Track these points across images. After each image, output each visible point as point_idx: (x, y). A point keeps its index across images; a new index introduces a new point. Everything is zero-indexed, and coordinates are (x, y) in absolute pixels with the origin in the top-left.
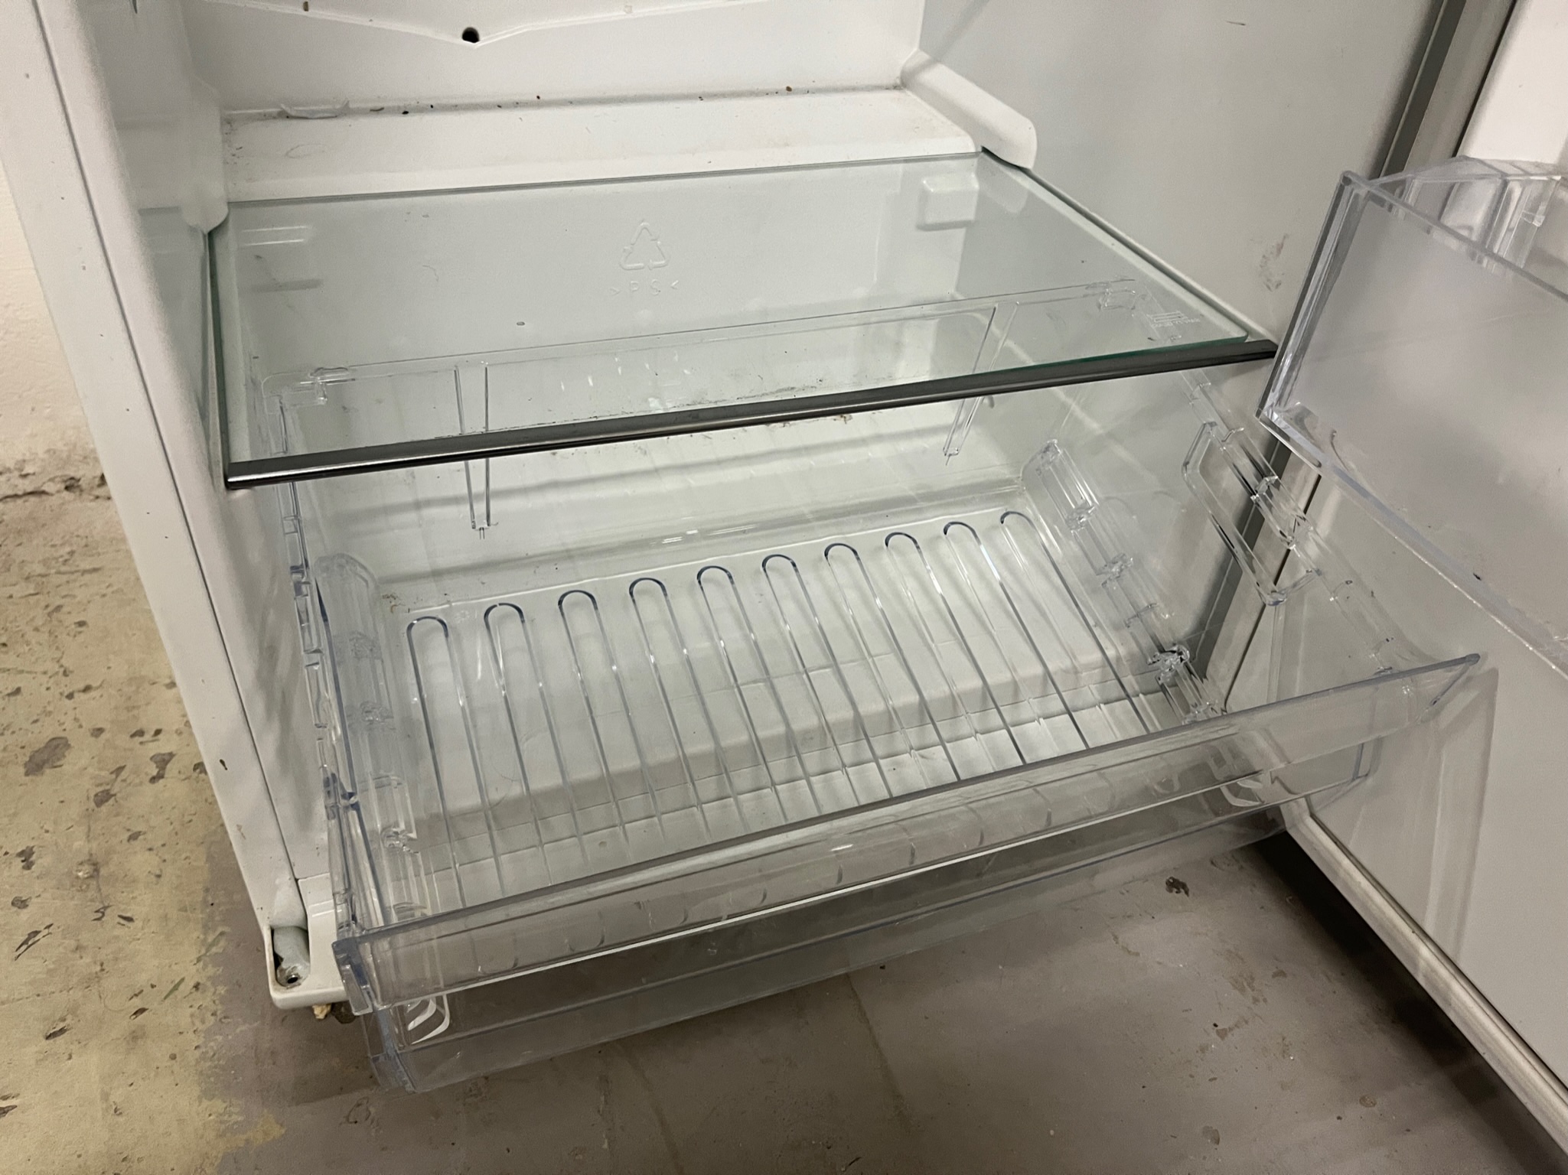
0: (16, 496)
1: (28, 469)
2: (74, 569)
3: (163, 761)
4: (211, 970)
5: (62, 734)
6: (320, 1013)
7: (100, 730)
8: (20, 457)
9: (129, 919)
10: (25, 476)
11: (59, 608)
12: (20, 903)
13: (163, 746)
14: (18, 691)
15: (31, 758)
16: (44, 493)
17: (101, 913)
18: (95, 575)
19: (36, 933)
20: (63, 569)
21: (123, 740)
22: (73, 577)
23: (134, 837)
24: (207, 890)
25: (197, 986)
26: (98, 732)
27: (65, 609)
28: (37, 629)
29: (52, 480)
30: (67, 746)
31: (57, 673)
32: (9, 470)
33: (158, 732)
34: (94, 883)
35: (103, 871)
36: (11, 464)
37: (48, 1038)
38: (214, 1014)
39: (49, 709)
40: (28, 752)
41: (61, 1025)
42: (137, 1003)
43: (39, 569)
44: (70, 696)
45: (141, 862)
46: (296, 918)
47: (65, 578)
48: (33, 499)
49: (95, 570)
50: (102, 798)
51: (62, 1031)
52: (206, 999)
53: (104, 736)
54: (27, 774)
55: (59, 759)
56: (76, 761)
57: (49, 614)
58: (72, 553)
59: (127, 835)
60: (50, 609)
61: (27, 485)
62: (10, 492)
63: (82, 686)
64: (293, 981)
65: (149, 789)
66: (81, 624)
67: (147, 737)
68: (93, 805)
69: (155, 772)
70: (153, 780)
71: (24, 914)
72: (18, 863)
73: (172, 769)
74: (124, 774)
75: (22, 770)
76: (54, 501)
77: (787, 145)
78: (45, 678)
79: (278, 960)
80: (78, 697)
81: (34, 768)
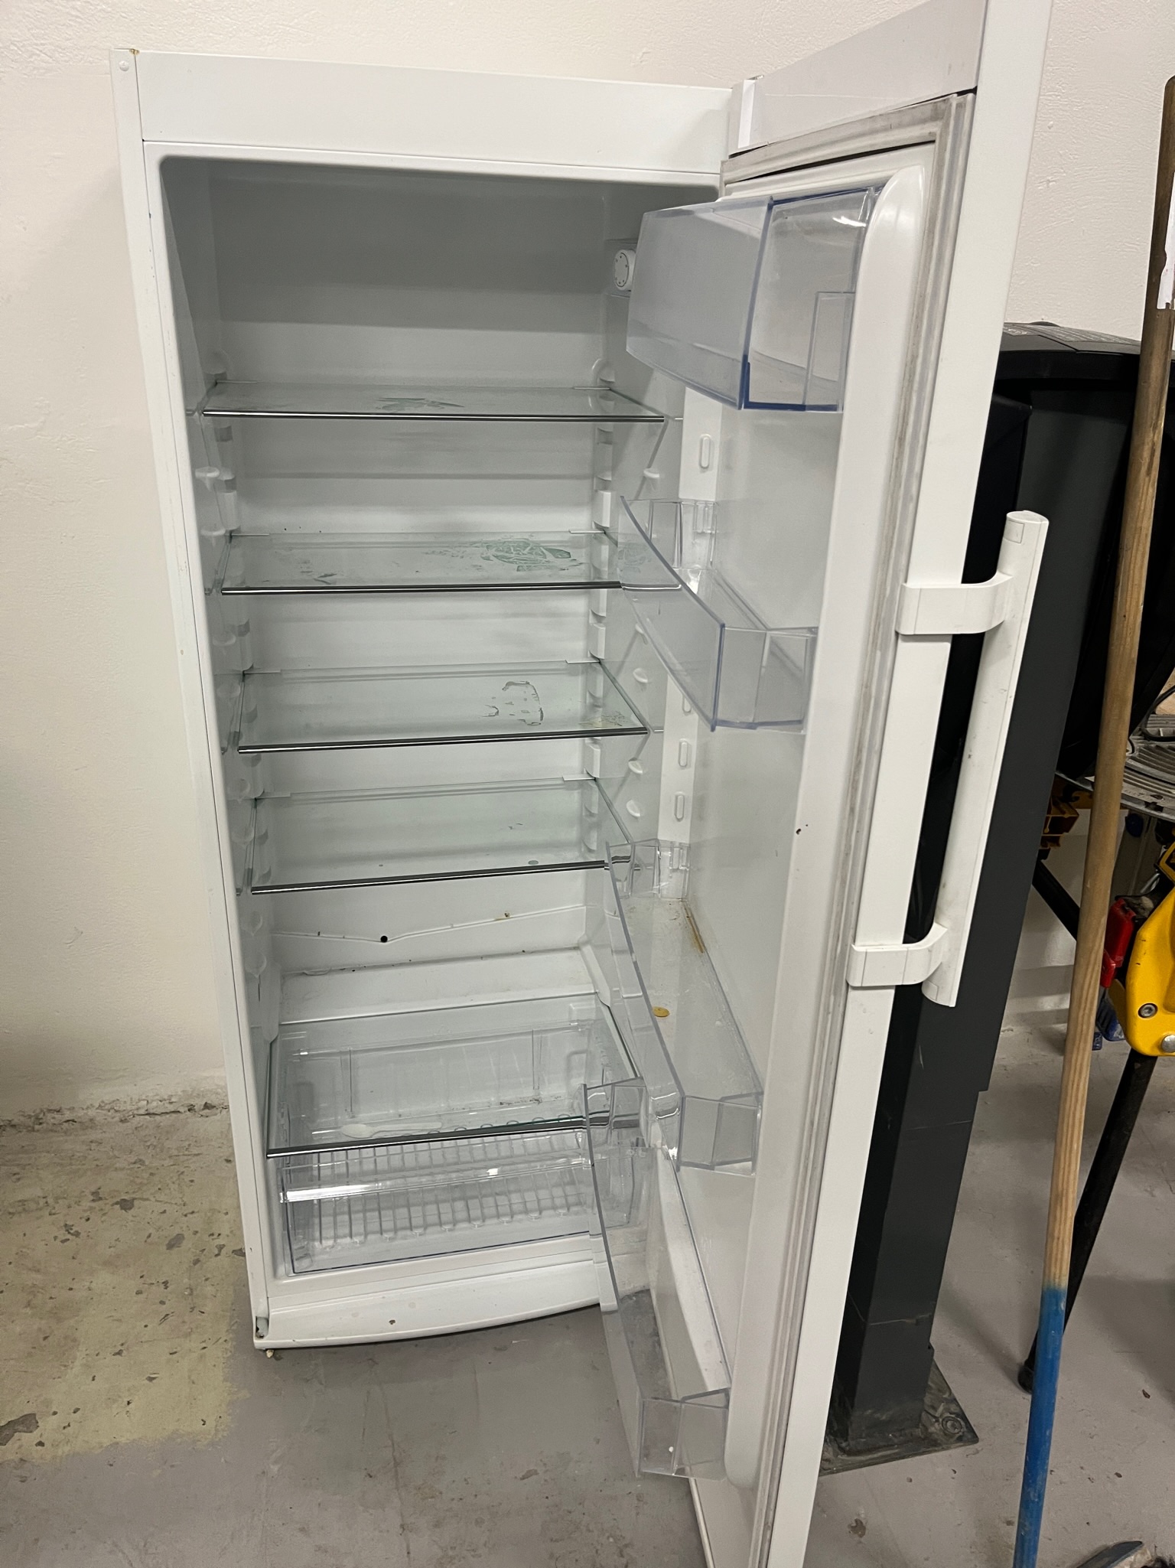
0: (167, 1113)
1: (173, 1100)
2: (190, 1153)
3: (221, 1248)
4: (231, 1335)
5: (182, 1233)
6: (269, 1355)
7: (197, 1232)
8: (170, 1094)
9: (203, 1313)
10: (171, 1103)
11: (183, 1173)
12: (162, 1303)
13: (220, 1241)
14: (165, 1212)
15: (170, 1242)
16: (179, 1112)
17: (193, 1309)
18: (198, 1157)
19: (168, 1315)
20: (187, 1153)
21: (206, 1238)
22: (189, 1157)
23: (207, 1280)
24: (232, 1304)
25: (226, 1341)
26: (196, 1232)
27: (186, 1173)
28: (174, 1183)
29: (182, 1105)
30: (184, 1238)
31: (181, 1204)
32: (165, 1100)
33: (219, 1235)
34: (190, 1297)
35: (195, 1293)
36: (166, 1097)
37: (171, 1354)
38: (231, 1352)
39: (177, 1221)
40: (169, 1239)
41: (175, 1350)
42: (204, 1345)
43: (176, 1153)
44: (186, 1216)
45: (209, 1290)
46: (265, 1316)
47: (186, 1158)
48: (174, 1115)
49: (198, 1154)
50: (197, 1262)
51: (176, 1353)
52: (228, 1346)
53: (198, 1235)
54: (167, 1249)
55: (180, 1243)
56: (186, 1244)
57: (179, 1175)
58: (189, 1145)
59: (204, 1278)
61: (171, 1108)
62: (164, 1111)
63: (191, 1211)
64: (262, 1337)
65: (214, 1259)
66: (192, 1181)
67: (215, 1237)
68: (192, 1265)
69: (217, 1252)
70: (217, 1255)
71: (164, 1307)
72: (162, 1286)
73: (223, 1251)
74: (205, 1252)
75: (165, 1247)
76: (182, 1116)
77: (508, 990)
78: (176, 1206)
79: (257, 1329)
80: (189, 1216)
81: (170, 1246)
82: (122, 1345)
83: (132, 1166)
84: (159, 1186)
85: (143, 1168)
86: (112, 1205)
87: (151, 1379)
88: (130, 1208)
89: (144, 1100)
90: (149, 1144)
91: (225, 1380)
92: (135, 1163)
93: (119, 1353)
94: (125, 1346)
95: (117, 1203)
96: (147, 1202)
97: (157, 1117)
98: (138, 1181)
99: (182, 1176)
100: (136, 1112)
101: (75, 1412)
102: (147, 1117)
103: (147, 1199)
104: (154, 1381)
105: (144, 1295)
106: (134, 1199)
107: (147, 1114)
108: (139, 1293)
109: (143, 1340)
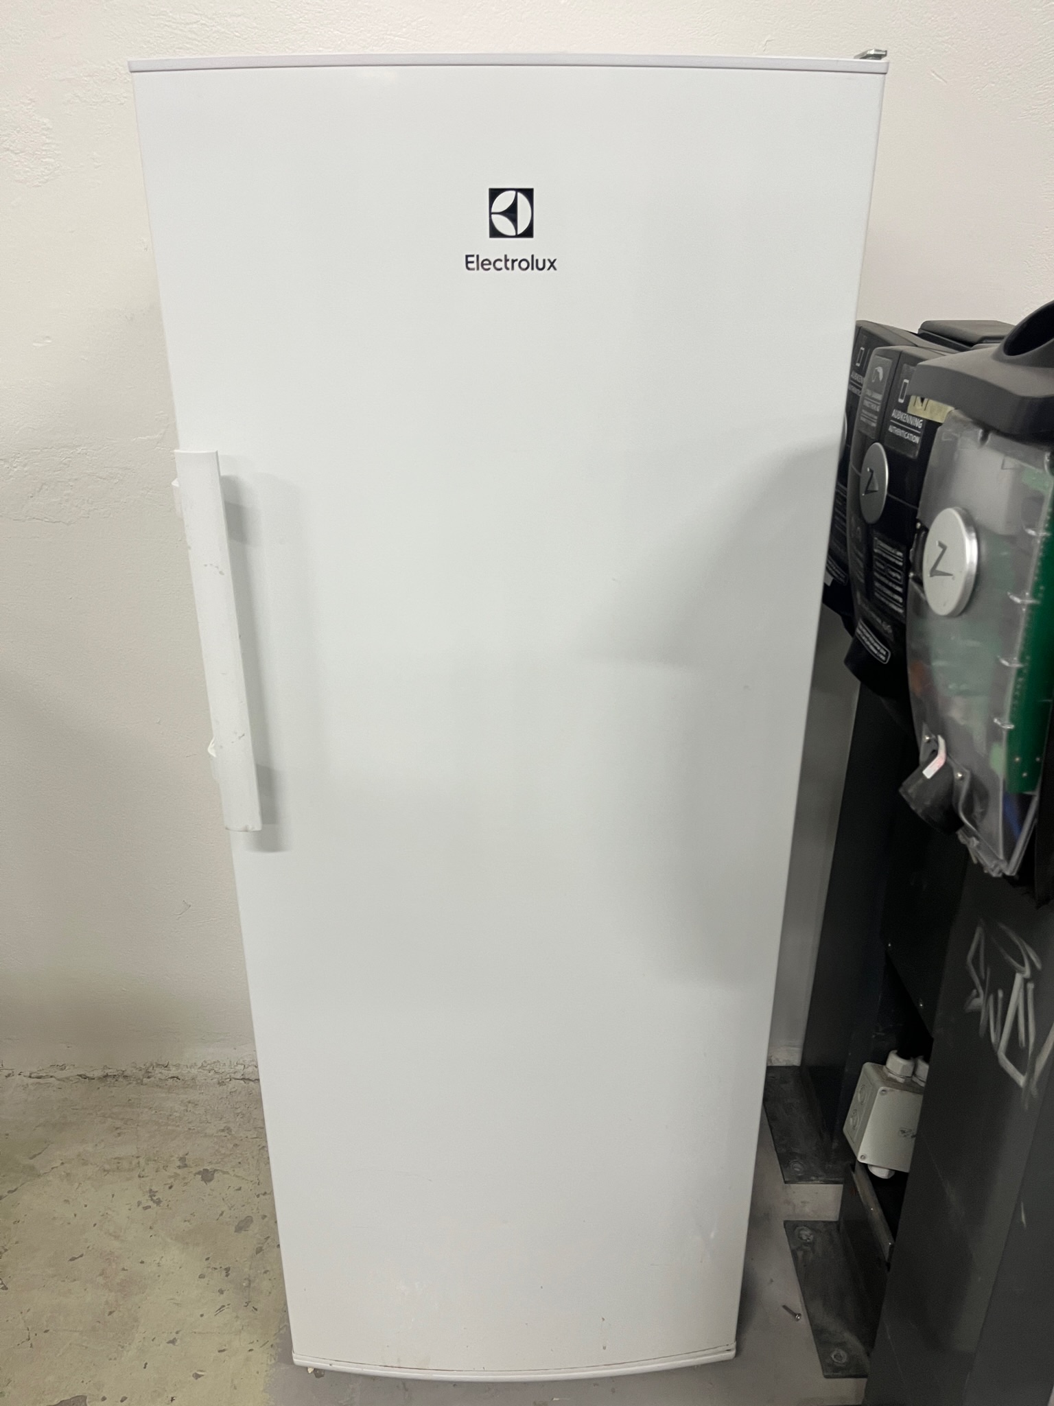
4: (278, 1341)
5: (251, 1215)
6: (310, 1370)
7: (265, 1216)
9: (256, 1310)
12: (221, 1291)
14: (240, 1189)
15: (239, 1223)
17: (247, 1304)
19: (224, 1306)
23: (265, 1272)
25: (272, 1346)
28: (253, 1157)
30: (252, 1221)
31: (256, 1183)
34: (247, 1290)
35: (252, 1285)
37: (219, 1351)
39: (250, 1201)
40: (239, 1220)
41: (224, 1348)
42: (251, 1347)
44: (258, 1196)
50: (259, 1250)
51: (224, 1350)
53: (266, 1219)
54: (235, 1232)
55: (248, 1227)
56: (253, 1229)
57: (260, 1149)
59: (263, 1271)
60: (260, 1147)
63: (263, 1192)
68: (255, 1253)
71: (222, 1297)
72: (224, 1273)
74: (269, 1240)
75: (234, 1229)
80: (261, 1196)
81: (239, 1229)
82: (177, 1333)
83: (220, 1134)
84: (240, 1160)
85: (229, 1137)
86: (195, 1175)
87: (197, 1376)
88: (210, 1180)
89: (242, 1064)
90: (239, 1111)
91: (264, 1391)
92: (223, 1131)
93: (173, 1342)
94: (180, 1334)
95: (199, 1173)
96: (226, 1176)
97: (251, 1083)
98: (223, 1151)
99: (262, 1151)
100: (233, 1075)
101: (122, 1401)
102: (242, 1082)
103: (227, 1173)
104: (199, 1379)
105: (206, 1280)
106: (215, 1170)
107: (242, 1079)
108: (202, 1276)
109: (197, 1330)
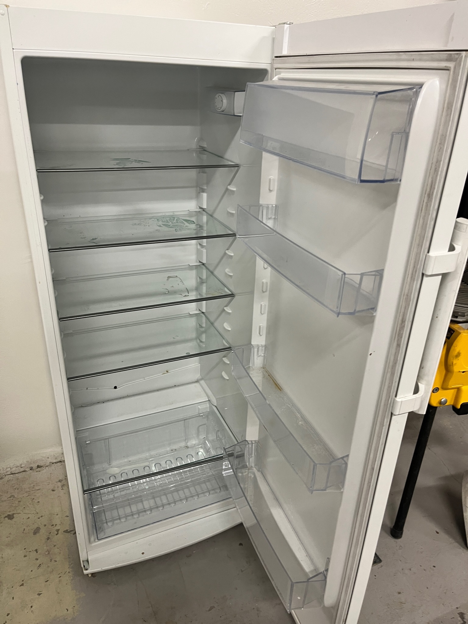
0: (20, 472)
1: (23, 466)
2: (35, 489)
3: (58, 531)
4: (71, 569)
5: (39, 526)
6: (90, 576)
8: (21, 463)
9: (56, 561)
10: (22, 467)
11: (33, 499)
12: (37, 559)
13: (57, 528)
14: (29, 518)
15: (34, 531)
16: (26, 471)
17: (51, 560)
18: (39, 491)
19: (41, 564)
20: (33, 489)
21: (50, 527)
22: (35, 491)
23: (55, 546)
24: (69, 555)
25: (69, 572)
26: (45, 525)
27: (35, 499)
28: (30, 504)
29: (27, 468)
30: (40, 529)
31: (36, 513)
32: (18, 466)
33: (56, 525)
34: (49, 555)
35: (50, 553)
36: (19, 465)
37: (45, 582)
38: (72, 577)
39: (36, 521)
40: (34, 530)
41: (47, 580)
42: (59, 576)
43: (28, 490)
44: (39, 518)
45: (56, 550)
46: (86, 560)
47: (34, 491)
48: (24, 473)
49: (39, 489)
50: (48, 539)
51: (48, 581)
52: (70, 574)
53: (47, 526)
54: (34, 535)
55: (39, 531)
56: (43, 531)
57: (32, 500)
58: (34, 486)
59: (53, 546)
60: (32, 499)
61: (22, 470)
62: (19, 472)
63: (41, 516)
64: (87, 569)
65: (56, 536)
66: (39, 502)
67: (54, 526)
68: (46, 540)
69: (56, 533)
70: (57, 534)
71: (38, 561)
72: (35, 552)
73: (60, 532)
74: (51, 533)
75: (33, 534)
76: (28, 473)
77: (172, 404)
78: (33, 515)
79: (84, 566)
80: (40, 518)
81: (35, 533)
82: (23, 581)
83: (9, 499)
84: (24, 507)
85: (14, 499)
86: (4, 518)
87: (39, 594)
88: (13, 519)
89: (9, 468)
90: (15, 488)
91: (72, 590)
92: (10, 497)
93: (22, 585)
94: (24, 581)
95: (6, 517)
96: (20, 515)
97: (16, 475)
98: (14, 505)
99: (33, 500)
100: (6, 474)
101: (7, 616)
102: (11, 475)
103: (20, 513)
104: (41, 595)
105: (27, 558)
106: (13, 514)
107: (11, 474)
108: (25, 556)
109: (32, 577)
